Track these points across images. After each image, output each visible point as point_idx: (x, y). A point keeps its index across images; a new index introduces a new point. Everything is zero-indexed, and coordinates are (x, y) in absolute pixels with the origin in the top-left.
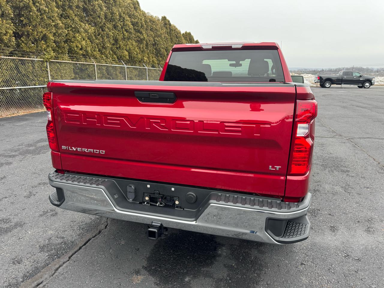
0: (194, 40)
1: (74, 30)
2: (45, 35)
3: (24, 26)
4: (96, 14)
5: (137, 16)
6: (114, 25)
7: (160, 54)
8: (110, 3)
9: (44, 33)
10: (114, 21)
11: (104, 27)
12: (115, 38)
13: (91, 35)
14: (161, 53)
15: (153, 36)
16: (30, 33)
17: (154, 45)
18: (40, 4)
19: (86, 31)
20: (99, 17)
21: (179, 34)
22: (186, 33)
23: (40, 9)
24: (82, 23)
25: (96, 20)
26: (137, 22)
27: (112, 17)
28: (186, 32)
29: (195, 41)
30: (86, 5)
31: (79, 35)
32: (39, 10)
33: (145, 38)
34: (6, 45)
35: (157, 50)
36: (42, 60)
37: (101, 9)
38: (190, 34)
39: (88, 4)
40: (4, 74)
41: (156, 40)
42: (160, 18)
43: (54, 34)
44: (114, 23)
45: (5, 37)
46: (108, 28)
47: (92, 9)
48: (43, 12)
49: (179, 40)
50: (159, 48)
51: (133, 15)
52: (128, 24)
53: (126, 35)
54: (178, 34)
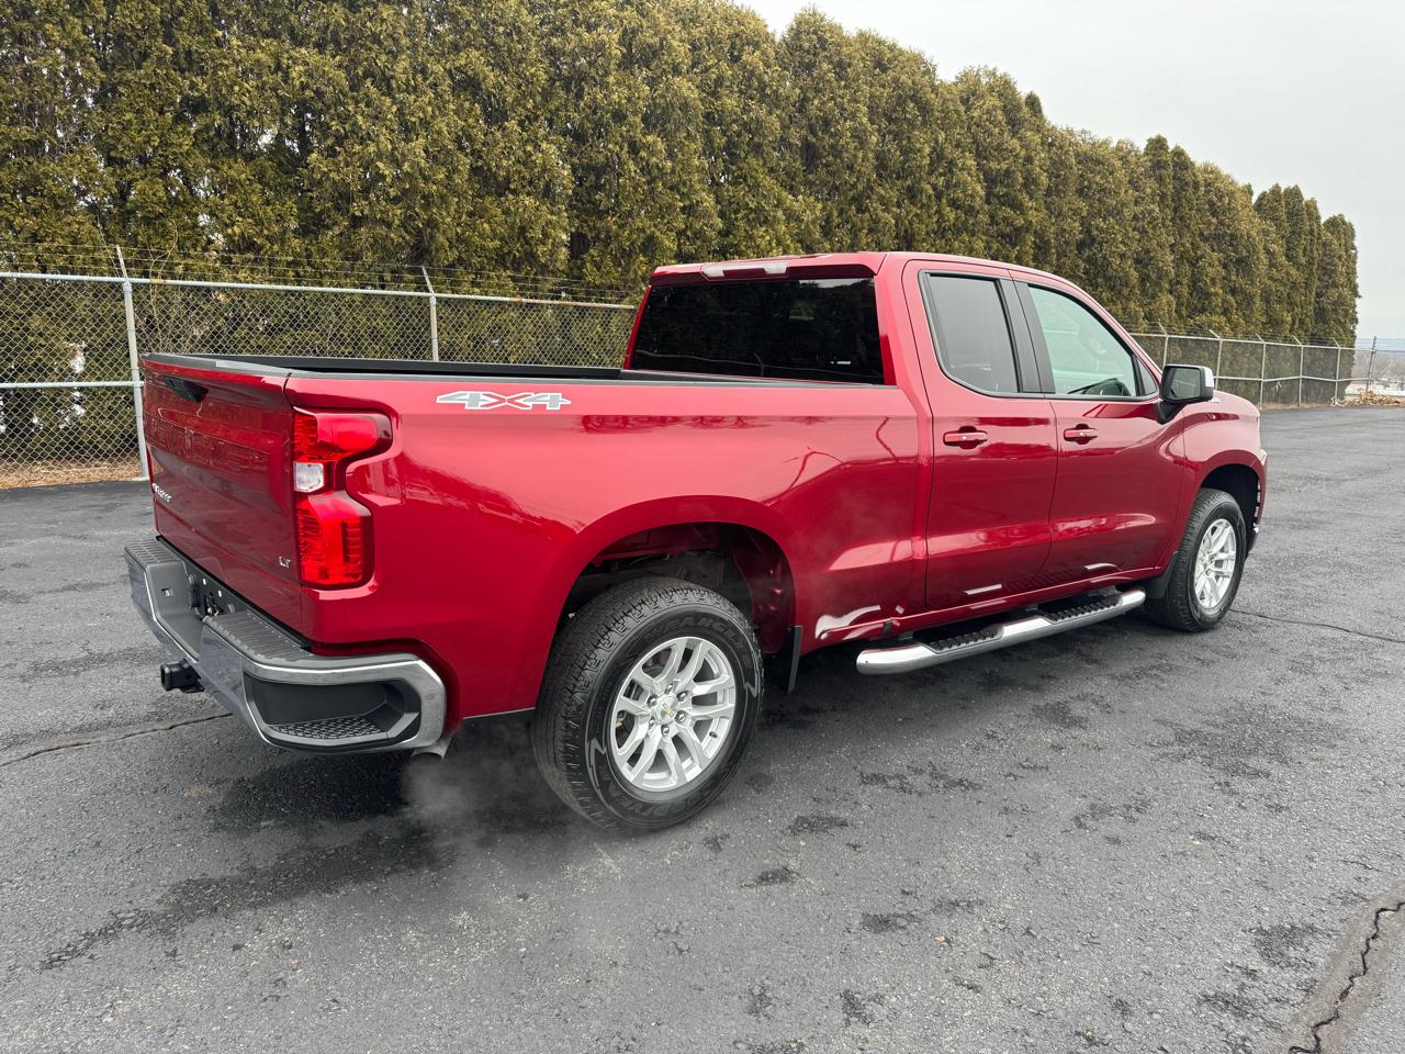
0: (1318, 218)
1: (752, 216)
2: (651, 239)
3: (601, 215)
4: (842, 161)
5: (1011, 152)
6: (909, 189)
7: (1108, 279)
8: (905, 118)
9: (648, 232)
10: (912, 173)
11: (869, 197)
12: (906, 231)
13: (807, 226)
14: (1110, 272)
15: (1084, 214)
16: (611, 234)
17: (1081, 245)
18: (652, 153)
19: (791, 216)
20: (850, 168)
21: (1226, 200)
22: (1275, 191)
23: (648, 165)
24: (784, 194)
25: (839, 178)
26: (1007, 171)
27: (905, 161)
28: (1277, 186)
29: (1323, 221)
30: (815, 135)
31: (767, 231)
32: (646, 169)
33: (1031, 222)
34: (544, 269)
35: (1095, 264)
36: (633, 307)
37: (862, 143)
38: (1295, 193)
39: (820, 134)
40: (522, 344)
41: (1097, 229)
42: (1141, 145)
43: (680, 234)
44: (909, 182)
45: (541, 249)
46: (883, 201)
47: (832, 147)
48: (655, 172)
49: (1221, 223)
50: (1104, 257)
51: (999, 148)
52: (965, 182)
53: (948, 220)
54: (1220, 198)
